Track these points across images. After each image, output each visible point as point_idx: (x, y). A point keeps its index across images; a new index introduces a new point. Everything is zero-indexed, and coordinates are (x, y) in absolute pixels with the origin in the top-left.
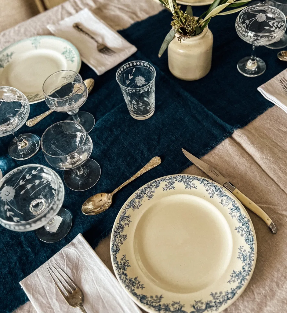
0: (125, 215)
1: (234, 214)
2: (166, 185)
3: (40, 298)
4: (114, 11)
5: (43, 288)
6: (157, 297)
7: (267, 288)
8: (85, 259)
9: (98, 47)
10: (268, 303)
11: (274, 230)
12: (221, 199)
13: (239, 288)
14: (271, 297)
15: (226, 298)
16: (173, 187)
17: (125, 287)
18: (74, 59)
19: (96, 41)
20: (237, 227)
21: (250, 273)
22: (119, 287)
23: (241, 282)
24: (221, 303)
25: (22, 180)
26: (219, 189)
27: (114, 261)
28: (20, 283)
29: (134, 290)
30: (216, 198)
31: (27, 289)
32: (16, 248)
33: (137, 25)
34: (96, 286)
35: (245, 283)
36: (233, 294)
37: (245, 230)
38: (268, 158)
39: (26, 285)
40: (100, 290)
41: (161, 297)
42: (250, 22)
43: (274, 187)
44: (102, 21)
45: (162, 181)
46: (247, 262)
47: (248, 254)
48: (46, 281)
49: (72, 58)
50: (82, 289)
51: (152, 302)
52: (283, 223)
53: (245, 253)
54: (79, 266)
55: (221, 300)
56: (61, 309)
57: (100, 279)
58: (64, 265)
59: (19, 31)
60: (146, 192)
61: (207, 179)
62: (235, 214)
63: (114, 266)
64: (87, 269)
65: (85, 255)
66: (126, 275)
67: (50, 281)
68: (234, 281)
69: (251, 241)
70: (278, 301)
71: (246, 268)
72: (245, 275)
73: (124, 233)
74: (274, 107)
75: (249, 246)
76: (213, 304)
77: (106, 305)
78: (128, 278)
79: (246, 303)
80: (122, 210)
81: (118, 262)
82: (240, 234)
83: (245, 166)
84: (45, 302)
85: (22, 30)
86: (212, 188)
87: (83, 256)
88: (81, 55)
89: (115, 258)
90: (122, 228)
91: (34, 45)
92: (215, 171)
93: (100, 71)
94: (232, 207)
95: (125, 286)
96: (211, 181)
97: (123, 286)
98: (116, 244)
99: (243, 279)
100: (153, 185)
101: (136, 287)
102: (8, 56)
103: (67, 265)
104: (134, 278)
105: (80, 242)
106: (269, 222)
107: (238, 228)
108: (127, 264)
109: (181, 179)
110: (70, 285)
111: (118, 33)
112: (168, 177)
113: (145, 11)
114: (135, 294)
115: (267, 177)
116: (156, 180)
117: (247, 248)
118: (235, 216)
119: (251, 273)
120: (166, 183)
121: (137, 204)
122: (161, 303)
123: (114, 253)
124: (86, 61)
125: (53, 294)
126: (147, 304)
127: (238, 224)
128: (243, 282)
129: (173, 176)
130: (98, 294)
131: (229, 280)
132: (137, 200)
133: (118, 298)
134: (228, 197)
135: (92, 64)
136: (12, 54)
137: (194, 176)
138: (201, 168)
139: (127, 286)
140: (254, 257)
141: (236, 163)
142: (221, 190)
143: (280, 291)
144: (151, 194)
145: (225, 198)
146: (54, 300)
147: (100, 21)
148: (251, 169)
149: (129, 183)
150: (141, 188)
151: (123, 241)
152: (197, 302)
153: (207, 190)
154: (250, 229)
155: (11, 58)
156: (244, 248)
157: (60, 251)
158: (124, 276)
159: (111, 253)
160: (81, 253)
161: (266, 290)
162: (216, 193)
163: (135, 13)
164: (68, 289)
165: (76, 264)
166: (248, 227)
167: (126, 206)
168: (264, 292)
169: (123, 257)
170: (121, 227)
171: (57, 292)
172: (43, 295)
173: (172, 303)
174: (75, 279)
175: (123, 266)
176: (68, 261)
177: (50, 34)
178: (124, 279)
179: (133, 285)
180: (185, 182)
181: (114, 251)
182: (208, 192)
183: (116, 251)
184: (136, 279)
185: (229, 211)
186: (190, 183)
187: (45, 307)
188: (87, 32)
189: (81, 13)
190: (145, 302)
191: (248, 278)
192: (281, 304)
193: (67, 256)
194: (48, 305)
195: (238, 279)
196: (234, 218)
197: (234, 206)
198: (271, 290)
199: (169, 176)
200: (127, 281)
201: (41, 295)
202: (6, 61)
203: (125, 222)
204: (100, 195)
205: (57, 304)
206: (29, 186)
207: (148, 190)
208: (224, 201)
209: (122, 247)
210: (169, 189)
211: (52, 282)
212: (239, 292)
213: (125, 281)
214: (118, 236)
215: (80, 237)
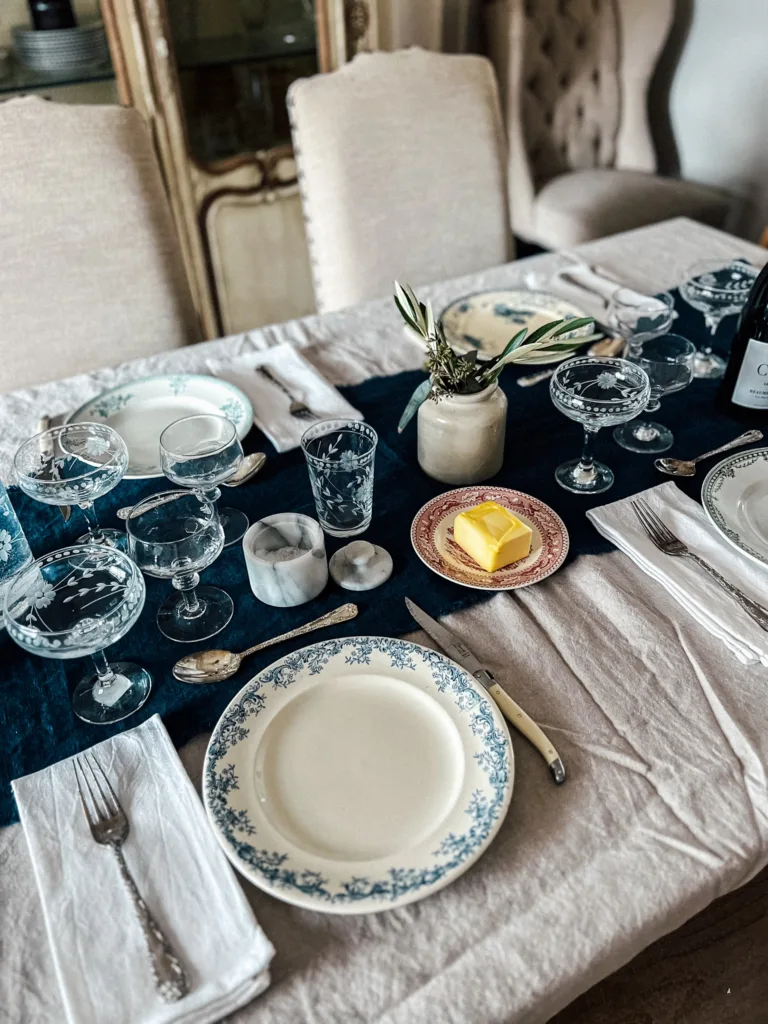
0: (256, 693)
1: (478, 727)
2: (353, 654)
3: (42, 817)
4: (339, 355)
5: (54, 800)
6: (275, 854)
7: (517, 887)
8: (152, 762)
9: (291, 407)
10: (514, 918)
11: (560, 775)
12: (459, 695)
13: (451, 865)
14: (523, 907)
15: (419, 880)
16: (367, 661)
17: (216, 822)
18: (240, 419)
19: (292, 398)
20: (479, 753)
21: (483, 841)
22: (204, 824)
23: (460, 855)
24: (405, 888)
25: (73, 578)
26: (459, 675)
27: (209, 770)
28: (12, 783)
29: (231, 831)
30: (450, 692)
31: (22, 795)
32: (26, 720)
33: (377, 383)
34: (160, 815)
35: (469, 860)
36: (435, 876)
37: (495, 759)
38: (580, 641)
39: (23, 789)
40: (165, 824)
41: (284, 858)
42: (583, 386)
43: (580, 695)
44: (312, 366)
45: (347, 643)
46: (482, 820)
47: (490, 805)
48: (63, 787)
49: (238, 417)
50: (128, 816)
51: (262, 862)
52: (584, 767)
53: (482, 804)
54: (137, 772)
55: (409, 883)
56: (76, 846)
57: (171, 804)
58: (108, 766)
59: (155, 366)
60: (310, 659)
61: (439, 654)
62: (481, 727)
63: (205, 780)
64: (151, 782)
65: (154, 754)
66: (224, 801)
67: (70, 790)
68: (446, 853)
69: (501, 781)
70: (536, 916)
71: (478, 832)
72: (471, 844)
73: (243, 726)
74: (616, 553)
75: (496, 791)
76: (389, 888)
77: (168, 855)
78: (227, 807)
79: (463, 908)
80: (251, 682)
81: (215, 774)
82: (483, 765)
83: (528, 648)
84: (48, 826)
85: (161, 365)
86: (446, 673)
87: (150, 755)
88: (255, 414)
89: (212, 765)
90: (243, 715)
91: (173, 389)
92: (463, 647)
93: (283, 445)
94: (479, 713)
95: (216, 819)
96: (446, 659)
97: (212, 819)
98: (222, 741)
99: (466, 851)
100: (327, 647)
101: (237, 827)
102: (120, 398)
103: (115, 767)
104: (240, 810)
105: (152, 728)
106: (552, 756)
107: (482, 755)
108: (232, 782)
109: (386, 646)
110: (107, 804)
111: (336, 390)
112: (360, 639)
113: (399, 363)
114: (232, 840)
115: (569, 676)
116: (336, 640)
117: (489, 793)
118: (480, 731)
119: (486, 843)
120: (354, 649)
121: (286, 678)
122: (281, 868)
123: (212, 757)
124: (261, 426)
125: (68, 815)
126: (251, 862)
127: (482, 746)
128: (464, 857)
129: (371, 638)
130: (159, 833)
131: (436, 850)
132: (286, 671)
133: (196, 845)
134: (474, 693)
135: (271, 432)
136: (129, 397)
137: (414, 644)
138: (436, 638)
139: (220, 821)
140: (501, 812)
141: (509, 641)
142: (464, 677)
143: (546, 899)
144: (320, 664)
145: (467, 694)
146: (68, 827)
147: (308, 367)
148: (538, 656)
149: (282, 642)
150: (302, 650)
151: (237, 740)
152: (356, 880)
153: (434, 675)
154: (504, 758)
155: (125, 404)
156: (483, 795)
157: (108, 740)
158: (220, 803)
159: (207, 755)
160: (147, 748)
161: (514, 890)
162: (452, 682)
163: (378, 364)
164: (102, 811)
165: (132, 767)
166: (502, 755)
167: (263, 677)
168: (508, 893)
169: (228, 767)
170: (241, 713)
171: (78, 812)
172: (49, 812)
173: (303, 872)
174: (120, 795)
175: (224, 785)
176: (118, 760)
177: (209, 374)
178: (219, 808)
179: (233, 823)
180: (393, 654)
181: (213, 753)
182: (436, 679)
183: (219, 753)
184: (242, 814)
185: (470, 720)
186: (402, 657)
187: (45, 836)
188: (279, 380)
189: (277, 349)
190: (248, 857)
191: (478, 850)
192: (542, 925)
193: (119, 750)
194: (53, 834)
195: (454, 850)
196: (477, 734)
197: (482, 711)
198: (526, 892)
199: (364, 638)
200: (223, 812)
201: (45, 812)
202: (115, 408)
203: (252, 706)
204: (218, 652)
205: (71, 835)
206: (83, 592)
207: (315, 656)
208: (465, 700)
209: (231, 750)
210: (359, 661)
211: (74, 793)
212: (451, 875)
213: (218, 812)
214: (230, 728)
215: (155, 719)
